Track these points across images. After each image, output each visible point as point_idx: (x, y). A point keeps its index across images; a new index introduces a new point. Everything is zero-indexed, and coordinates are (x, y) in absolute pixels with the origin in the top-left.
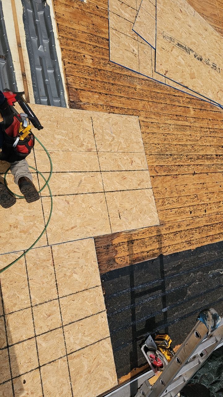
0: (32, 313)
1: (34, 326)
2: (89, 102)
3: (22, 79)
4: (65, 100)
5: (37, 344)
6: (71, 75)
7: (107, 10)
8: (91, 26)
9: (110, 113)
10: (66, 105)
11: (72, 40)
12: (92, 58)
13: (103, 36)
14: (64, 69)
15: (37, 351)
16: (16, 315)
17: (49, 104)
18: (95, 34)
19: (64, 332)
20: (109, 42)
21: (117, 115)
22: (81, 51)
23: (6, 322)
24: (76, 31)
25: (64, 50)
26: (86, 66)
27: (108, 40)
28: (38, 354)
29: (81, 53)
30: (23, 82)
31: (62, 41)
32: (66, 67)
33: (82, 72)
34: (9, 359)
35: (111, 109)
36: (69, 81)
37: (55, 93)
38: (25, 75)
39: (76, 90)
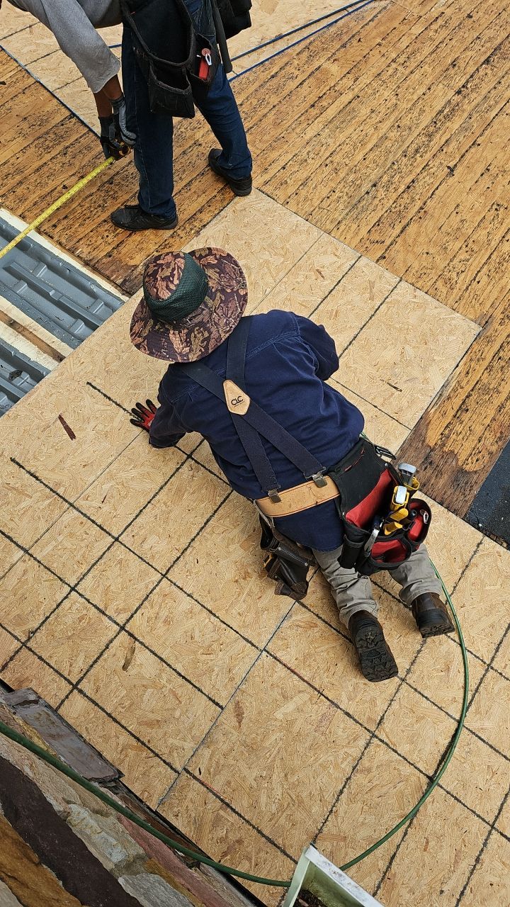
0: (416, 690)
1: (440, 708)
2: (147, 253)
3: (17, 333)
4: (109, 293)
5: (474, 733)
6: (78, 242)
7: (19, 68)
8: (25, 125)
9: (198, 233)
10: (118, 299)
11: (21, 183)
12: (79, 175)
13: (58, 118)
14: (58, 246)
15: (487, 744)
16: (392, 717)
17: (94, 327)
18: (44, 130)
19: (501, 674)
20: (78, 118)
21: (213, 222)
22: (51, 185)
23: (388, 742)
24: (11, 161)
25: (27, 213)
26: (84, 200)
27: (73, 115)
28: (495, 749)
29: (56, 189)
30: (23, 335)
31: (7, 203)
32: (56, 238)
33: (89, 218)
34: (456, 798)
35: (195, 223)
36: (83, 256)
37: (84, 299)
38: (15, 321)
39: (110, 256)
